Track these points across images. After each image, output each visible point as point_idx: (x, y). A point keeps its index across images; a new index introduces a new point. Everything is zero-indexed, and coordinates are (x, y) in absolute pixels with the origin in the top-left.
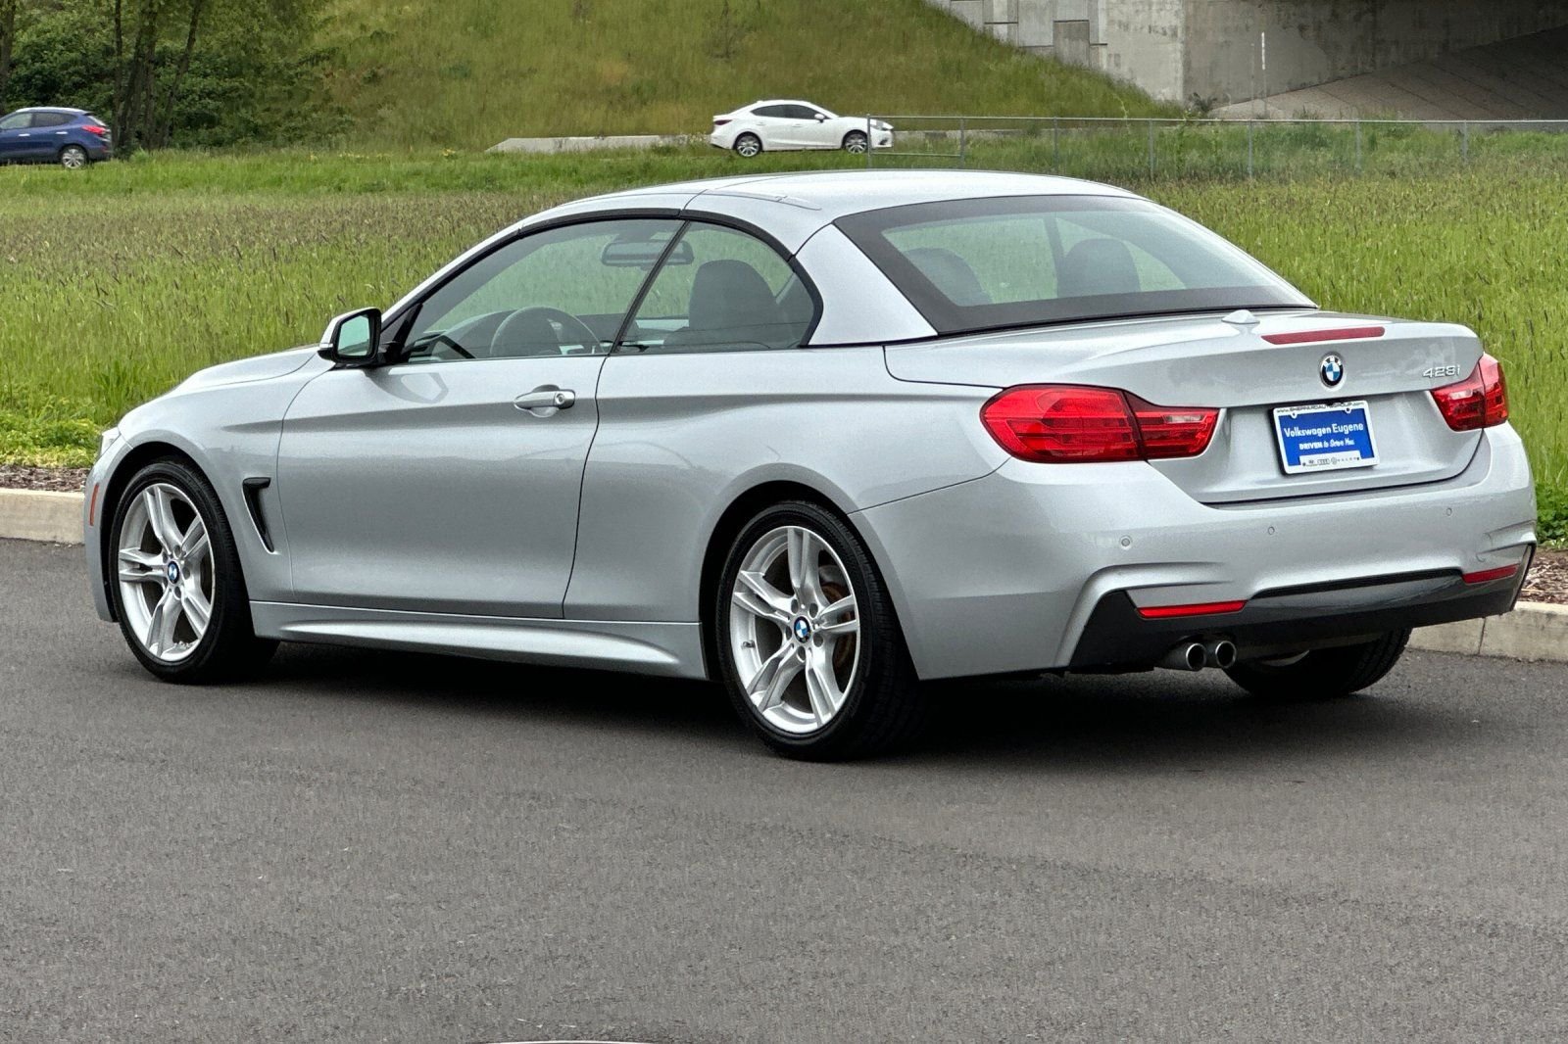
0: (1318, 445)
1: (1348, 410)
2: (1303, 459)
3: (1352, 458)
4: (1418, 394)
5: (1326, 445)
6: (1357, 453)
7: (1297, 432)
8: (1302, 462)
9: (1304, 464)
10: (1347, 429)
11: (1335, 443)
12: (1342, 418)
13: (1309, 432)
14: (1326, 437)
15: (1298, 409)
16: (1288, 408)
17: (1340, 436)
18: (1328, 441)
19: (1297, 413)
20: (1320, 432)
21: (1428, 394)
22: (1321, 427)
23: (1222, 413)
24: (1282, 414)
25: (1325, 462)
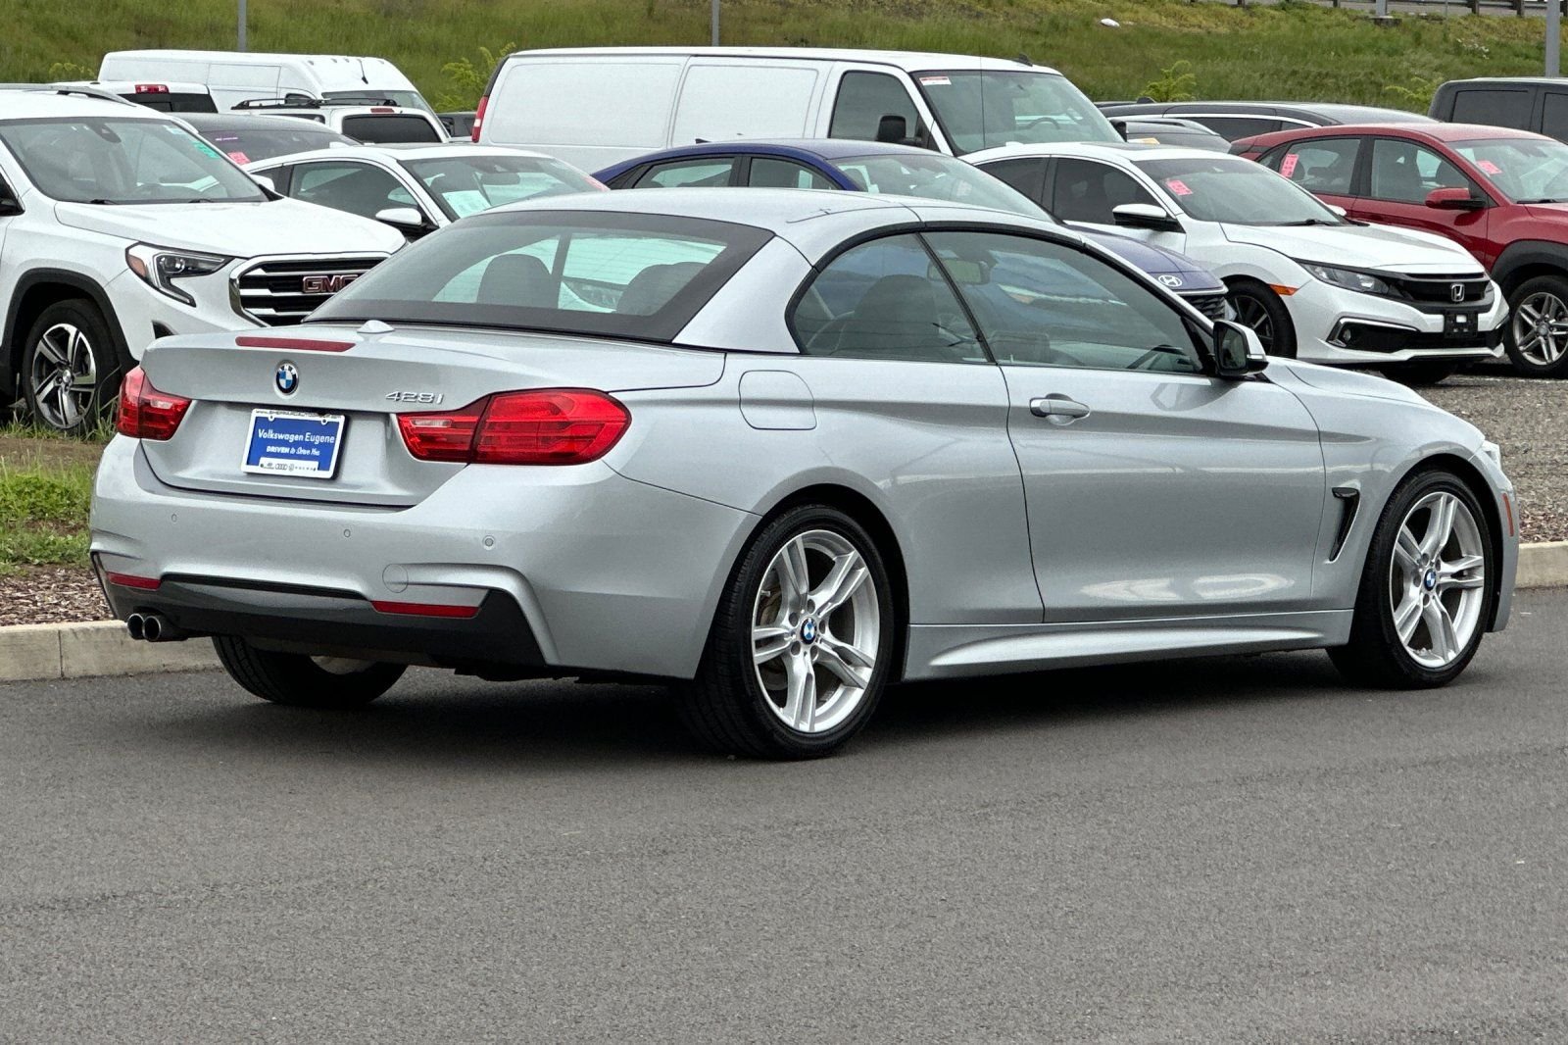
0: (285, 450)
1: (324, 421)
2: (263, 460)
3: (309, 468)
4: (386, 416)
5: (293, 451)
6: (315, 464)
7: (271, 435)
8: (261, 462)
9: (262, 466)
10: (318, 439)
11: (302, 451)
12: (316, 429)
13: (281, 437)
14: (296, 444)
15: (277, 413)
16: (268, 411)
17: (308, 445)
18: (296, 449)
19: (275, 416)
20: (292, 438)
21: (394, 417)
22: (295, 434)
23: (194, 403)
24: (260, 415)
25: (282, 467)
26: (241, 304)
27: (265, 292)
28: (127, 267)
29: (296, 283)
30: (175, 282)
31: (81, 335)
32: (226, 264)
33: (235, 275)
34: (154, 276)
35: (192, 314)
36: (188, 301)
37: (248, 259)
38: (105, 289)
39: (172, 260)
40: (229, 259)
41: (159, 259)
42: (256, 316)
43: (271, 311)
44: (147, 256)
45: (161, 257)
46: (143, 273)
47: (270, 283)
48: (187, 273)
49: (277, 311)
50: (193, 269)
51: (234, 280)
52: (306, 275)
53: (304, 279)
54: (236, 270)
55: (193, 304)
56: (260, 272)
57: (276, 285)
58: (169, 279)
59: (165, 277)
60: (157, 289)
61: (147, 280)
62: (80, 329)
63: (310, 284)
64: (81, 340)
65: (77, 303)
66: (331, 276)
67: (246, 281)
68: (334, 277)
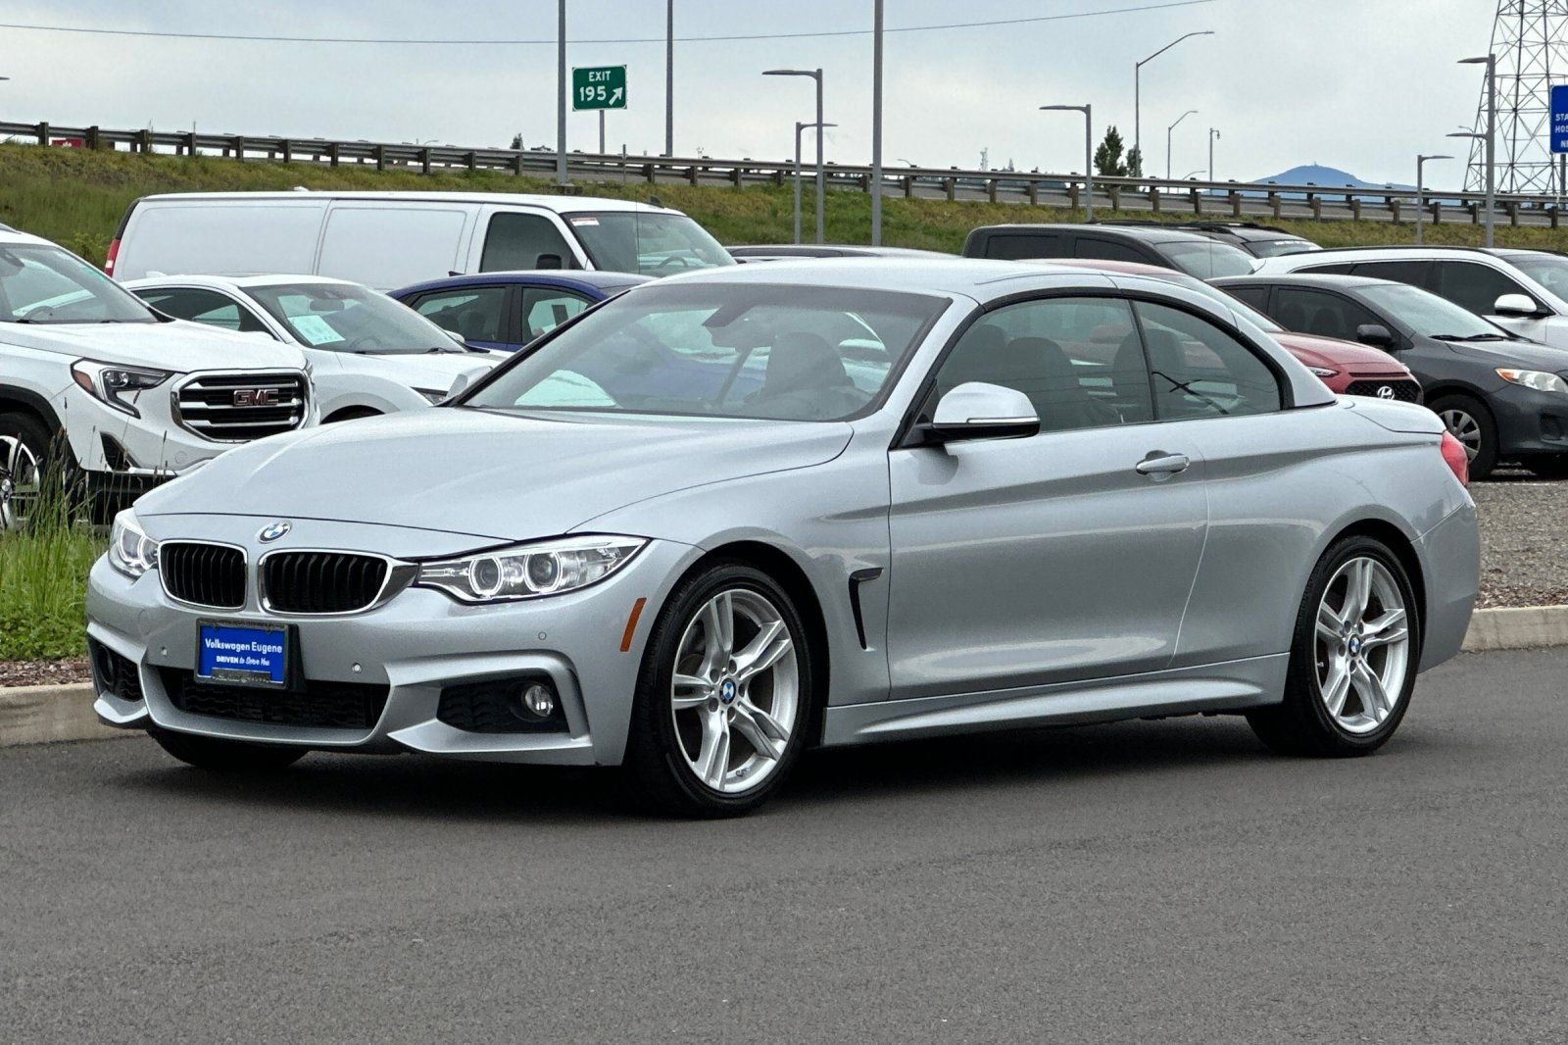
26: (181, 416)
27: (202, 405)
28: (73, 381)
29: (227, 397)
30: (120, 395)
31: (23, 446)
32: (168, 378)
33: (177, 387)
34: (101, 389)
35: (137, 425)
36: (133, 413)
37: (186, 374)
38: (51, 403)
39: (116, 374)
40: (170, 374)
41: (105, 374)
42: (194, 427)
43: (206, 423)
44: (94, 372)
45: (107, 372)
46: (90, 388)
47: (207, 396)
48: (130, 387)
49: (212, 422)
50: (135, 384)
51: (175, 394)
52: (237, 389)
53: (235, 392)
54: (177, 383)
55: (137, 416)
56: (197, 386)
57: (210, 398)
58: (115, 392)
59: (111, 391)
60: (104, 402)
61: (94, 394)
62: (22, 440)
63: (240, 397)
64: (23, 450)
65: (18, 417)
66: (256, 390)
67: (186, 394)
68: (259, 391)
